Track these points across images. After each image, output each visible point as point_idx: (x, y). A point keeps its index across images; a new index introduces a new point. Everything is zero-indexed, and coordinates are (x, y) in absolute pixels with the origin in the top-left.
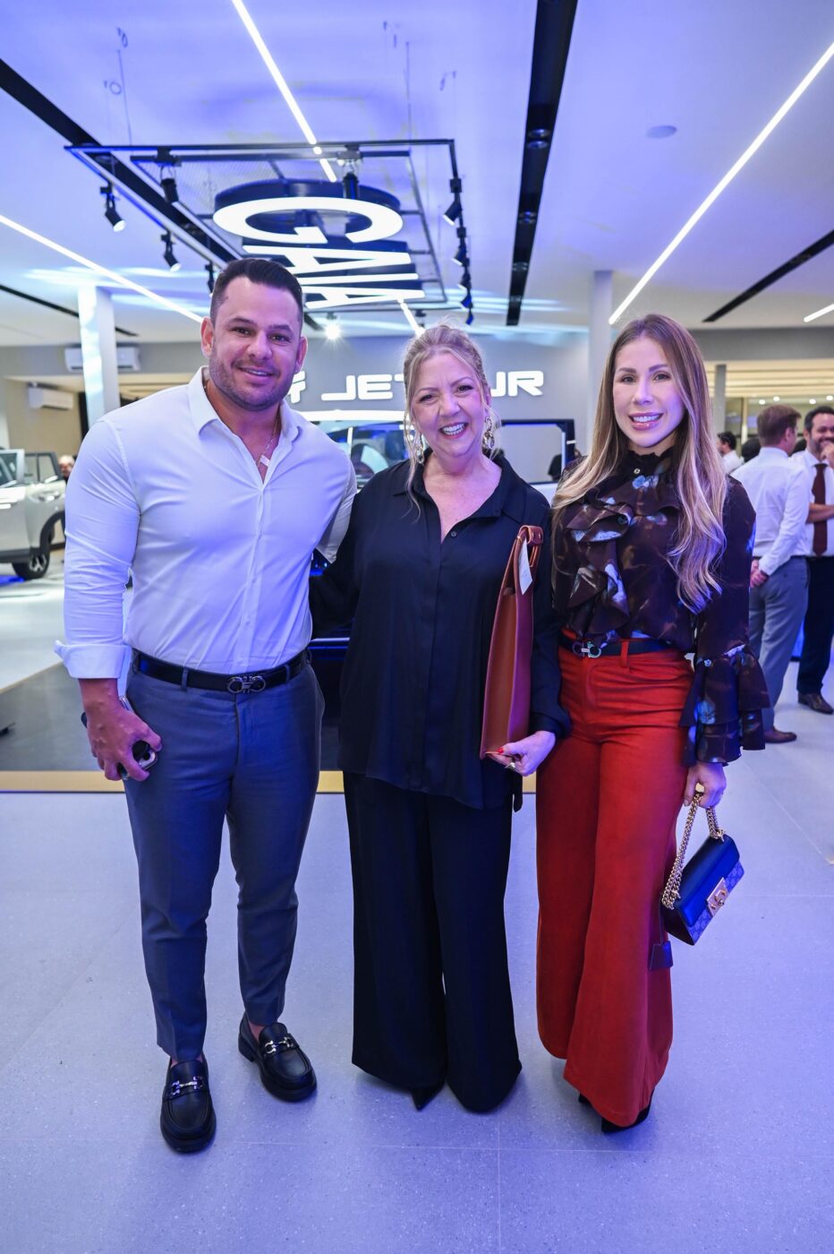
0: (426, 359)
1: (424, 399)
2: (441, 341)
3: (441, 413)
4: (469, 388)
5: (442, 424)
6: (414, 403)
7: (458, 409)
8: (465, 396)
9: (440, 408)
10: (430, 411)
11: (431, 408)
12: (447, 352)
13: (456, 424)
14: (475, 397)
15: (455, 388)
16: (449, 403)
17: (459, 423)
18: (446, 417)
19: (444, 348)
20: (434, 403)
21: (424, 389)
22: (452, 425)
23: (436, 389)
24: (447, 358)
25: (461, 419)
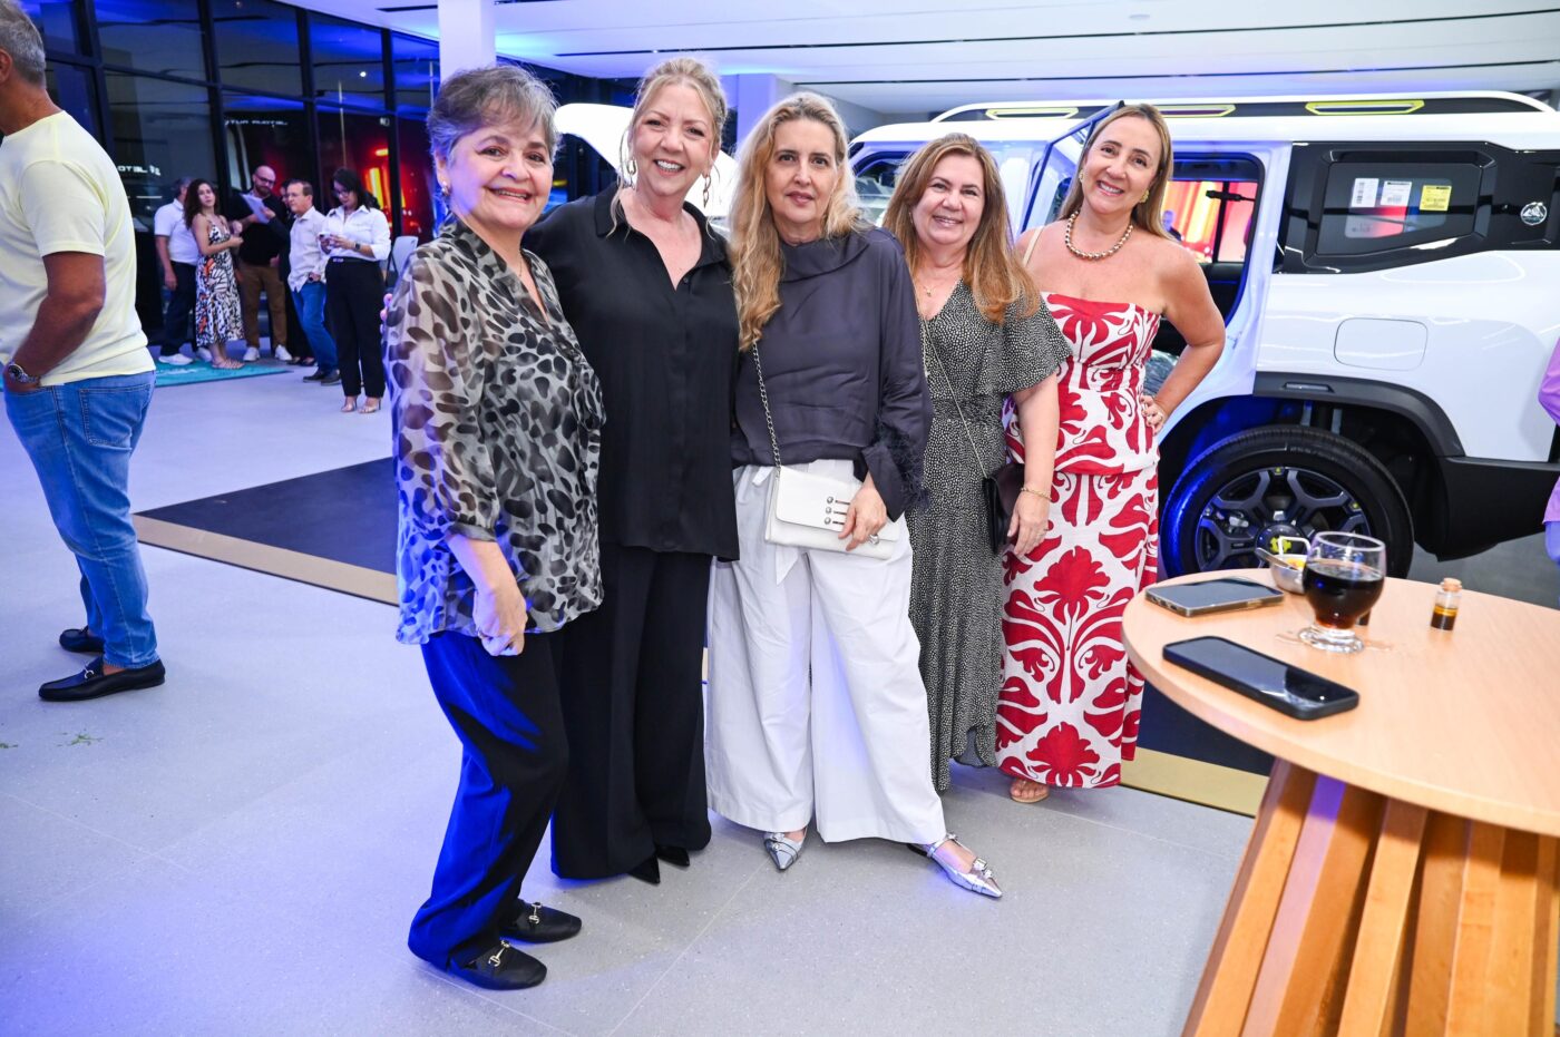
0: (670, 84)
1: (652, 122)
2: (691, 74)
3: (663, 144)
4: (700, 133)
5: (661, 155)
6: (639, 121)
7: (681, 148)
8: (694, 140)
9: (664, 139)
10: (651, 137)
11: (656, 134)
12: (695, 88)
13: (672, 163)
14: (703, 146)
15: (686, 126)
16: (675, 138)
17: (676, 163)
18: (666, 150)
19: (693, 82)
20: (658, 131)
21: (656, 112)
22: (668, 162)
23: (668, 119)
24: (691, 93)
25: (679, 160)
